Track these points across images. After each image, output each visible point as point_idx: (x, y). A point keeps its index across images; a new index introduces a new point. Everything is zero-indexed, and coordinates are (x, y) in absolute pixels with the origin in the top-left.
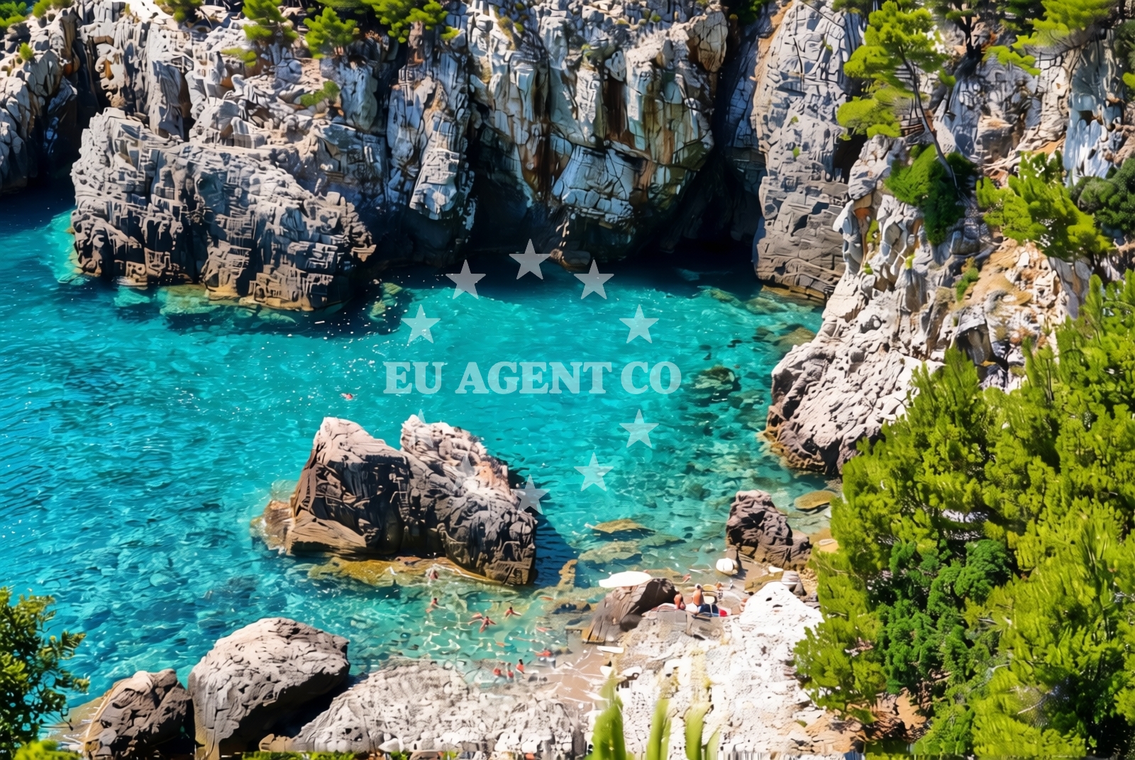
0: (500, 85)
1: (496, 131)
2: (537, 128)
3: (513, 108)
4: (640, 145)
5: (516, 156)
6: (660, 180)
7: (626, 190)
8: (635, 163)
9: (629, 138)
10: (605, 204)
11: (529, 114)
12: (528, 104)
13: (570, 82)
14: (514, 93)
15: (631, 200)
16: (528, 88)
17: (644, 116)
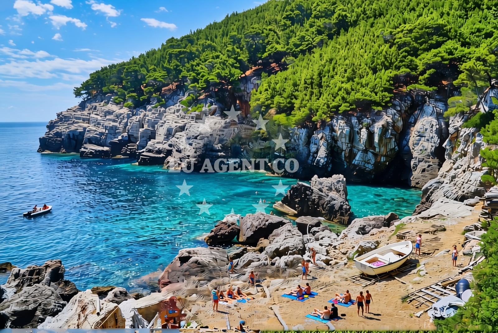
0: (340, 134)
1: (339, 147)
2: (349, 145)
3: (343, 140)
4: (377, 150)
5: (343, 153)
6: (382, 160)
7: (373, 161)
8: (375, 155)
9: (374, 148)
10: (366, 165)
11: (347, 141)
12: (348, 138)
13: (359, 133)
14: (344, 136)
15: (374, 164)
16: (348, 134)
17: (379, 141)
